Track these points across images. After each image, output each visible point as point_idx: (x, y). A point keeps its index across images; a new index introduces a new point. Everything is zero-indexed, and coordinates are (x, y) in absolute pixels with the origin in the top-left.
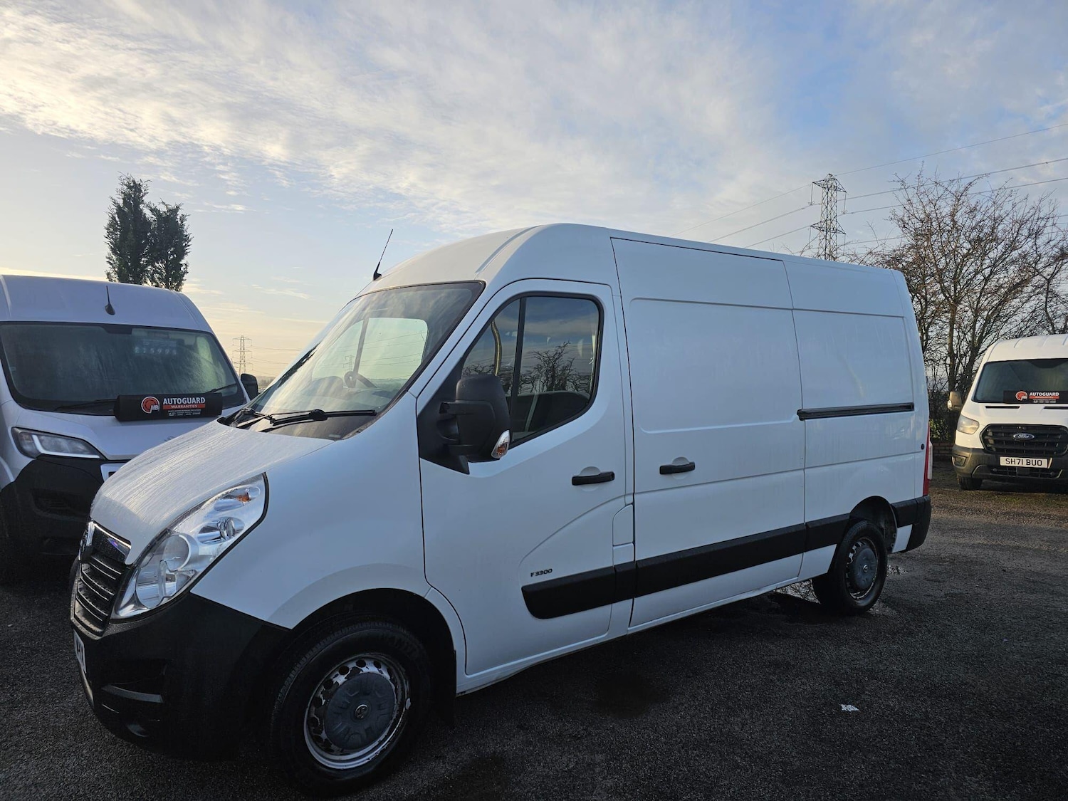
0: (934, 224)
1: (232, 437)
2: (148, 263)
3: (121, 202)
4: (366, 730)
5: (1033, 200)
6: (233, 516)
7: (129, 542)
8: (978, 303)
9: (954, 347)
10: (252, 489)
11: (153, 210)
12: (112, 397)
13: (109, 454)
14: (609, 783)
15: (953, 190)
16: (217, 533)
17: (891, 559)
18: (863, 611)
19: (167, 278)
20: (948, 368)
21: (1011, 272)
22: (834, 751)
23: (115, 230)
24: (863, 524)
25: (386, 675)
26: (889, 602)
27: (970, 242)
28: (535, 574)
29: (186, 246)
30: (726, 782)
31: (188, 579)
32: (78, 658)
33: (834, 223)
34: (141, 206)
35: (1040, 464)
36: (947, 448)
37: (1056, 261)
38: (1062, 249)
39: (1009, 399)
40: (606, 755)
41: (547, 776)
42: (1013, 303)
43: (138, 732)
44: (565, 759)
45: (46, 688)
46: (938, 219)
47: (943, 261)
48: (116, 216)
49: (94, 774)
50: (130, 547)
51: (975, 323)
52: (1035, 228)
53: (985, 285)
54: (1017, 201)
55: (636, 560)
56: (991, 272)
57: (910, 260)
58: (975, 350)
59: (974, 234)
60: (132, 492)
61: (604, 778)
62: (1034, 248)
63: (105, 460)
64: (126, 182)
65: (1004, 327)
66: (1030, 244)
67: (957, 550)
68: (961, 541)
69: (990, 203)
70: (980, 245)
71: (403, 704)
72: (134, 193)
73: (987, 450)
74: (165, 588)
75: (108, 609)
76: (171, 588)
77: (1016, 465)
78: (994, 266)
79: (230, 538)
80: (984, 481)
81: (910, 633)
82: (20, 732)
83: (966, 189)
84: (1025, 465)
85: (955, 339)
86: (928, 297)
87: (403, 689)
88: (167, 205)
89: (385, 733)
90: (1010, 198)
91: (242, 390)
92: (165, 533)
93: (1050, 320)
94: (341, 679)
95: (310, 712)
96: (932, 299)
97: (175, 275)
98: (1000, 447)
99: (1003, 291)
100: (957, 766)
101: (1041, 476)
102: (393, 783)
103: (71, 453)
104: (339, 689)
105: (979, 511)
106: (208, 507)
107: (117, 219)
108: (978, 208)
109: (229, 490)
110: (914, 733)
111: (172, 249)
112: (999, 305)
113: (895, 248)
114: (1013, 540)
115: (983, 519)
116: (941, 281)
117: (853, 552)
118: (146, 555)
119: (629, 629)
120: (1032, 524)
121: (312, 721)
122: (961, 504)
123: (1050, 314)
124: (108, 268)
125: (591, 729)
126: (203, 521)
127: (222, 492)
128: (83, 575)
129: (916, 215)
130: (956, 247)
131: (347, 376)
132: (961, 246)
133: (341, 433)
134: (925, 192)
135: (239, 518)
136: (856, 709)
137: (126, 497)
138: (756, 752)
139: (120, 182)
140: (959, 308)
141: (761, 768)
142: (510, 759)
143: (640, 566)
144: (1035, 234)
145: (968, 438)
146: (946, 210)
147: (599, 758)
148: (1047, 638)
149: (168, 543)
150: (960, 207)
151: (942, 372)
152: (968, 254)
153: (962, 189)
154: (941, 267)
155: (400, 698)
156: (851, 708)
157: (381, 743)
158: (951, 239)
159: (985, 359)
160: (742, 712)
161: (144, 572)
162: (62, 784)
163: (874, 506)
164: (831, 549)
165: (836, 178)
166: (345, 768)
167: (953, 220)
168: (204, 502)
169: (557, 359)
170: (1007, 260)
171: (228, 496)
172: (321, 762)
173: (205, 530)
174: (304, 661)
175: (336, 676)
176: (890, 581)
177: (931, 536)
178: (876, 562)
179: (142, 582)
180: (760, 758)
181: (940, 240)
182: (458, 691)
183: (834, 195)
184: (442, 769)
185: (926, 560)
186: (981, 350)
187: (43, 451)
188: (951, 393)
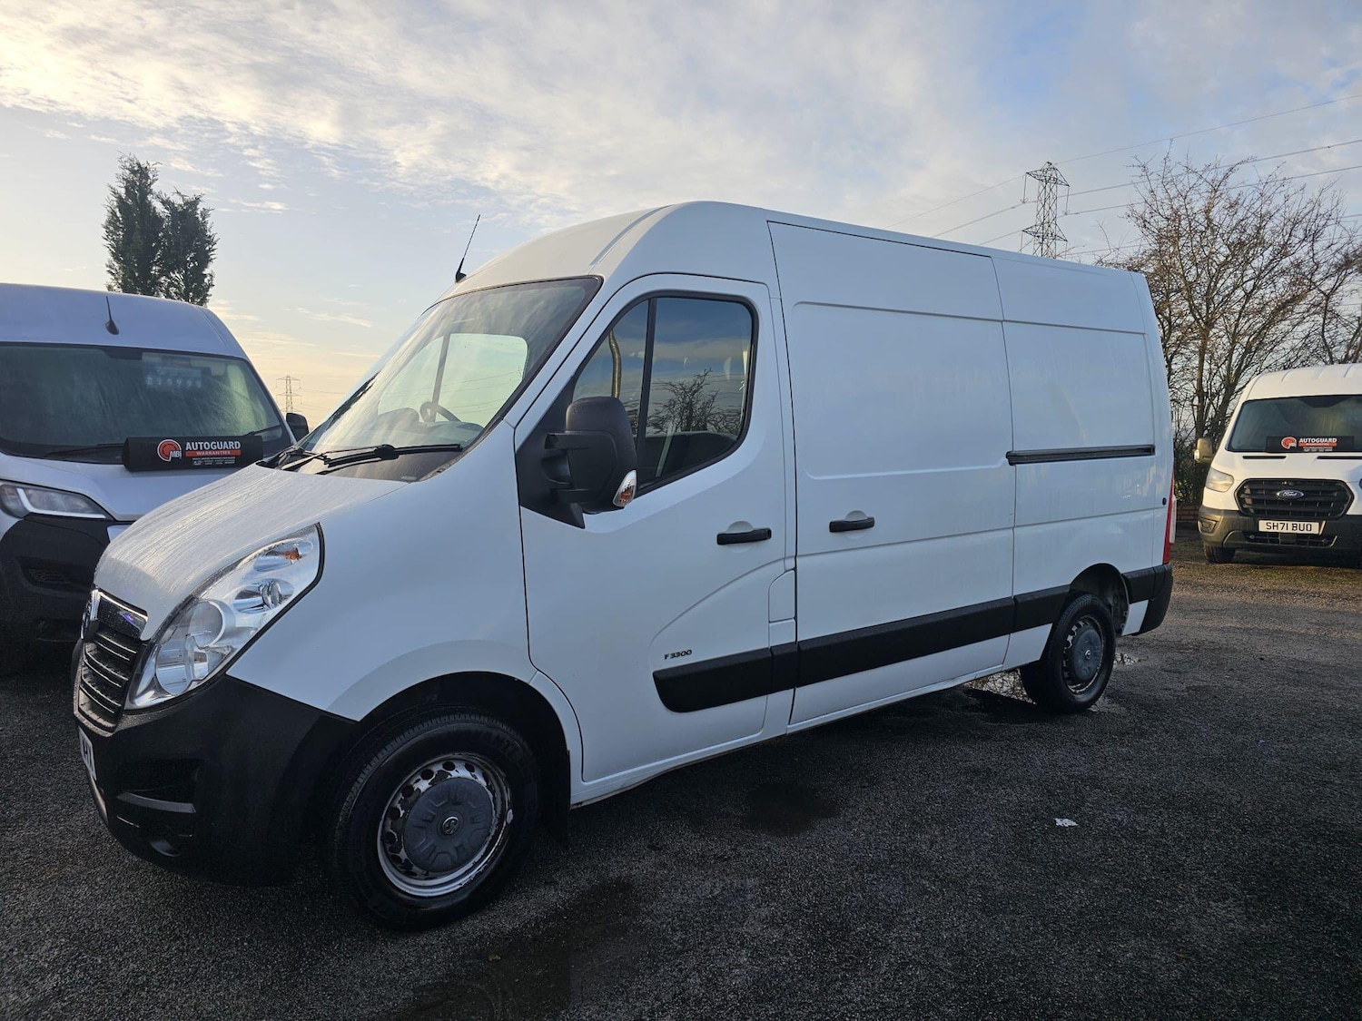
0: (1183, 222)
1: (274, 482)
2: (162, 273)
3: (122, 191)
4: (457, 849)
5: (1312, 193)
6: (278, 578)
7: (144, 612)
8: (1237, 326)
9: (1204, 383)
10: (302, 544)
11: (165, 203)
12: (121, 440)
13: (118, 513)
14: (764, 912)
15: (1210, 178)
16: (258, 599)
17: (1120, 646)
18: (1083, 709)
19: (187, 292)
20: (1196, 411)
21: (1280, 285)
22: (1047, 874)
23: (117, 228)
24: (1087, 599)
25: (481, 780)
26: (1115, 697)
27: (1229, 246)
28: (670, 656)
29: (209, 250)
30: (911, 910)
31: (223, 657)
32: (86, 762)
33: (1053, 226)
34: (149, 197)
35: (1309, 529)
36: (1192, 512)
37: (1338, 270)
38: (1346, 256)
39: (1273, 447)
40: (761, 880)
41: (686, 905)
42: (1281, 326)
43: (167, 852)
44: (708, 884)
45: (47, 804)
46: (1188, 216)
47: (1193, 271)
48: (117, 210)
49: (112, 905)
50: (146, 618)
51: (1231, 352)
52: (1313, 227)
53: (1246, 303)
54: (1291, 192)
55: (799, 640)
56: (1255, 286)
57: (1152, 270)
58: (1230, 388)
59: (1234, 236)
60: (146, 551)
61: (759, 906)
62: (1311, 254)
63: (113, 521)
64: (128, 165)
65: (1268, 358)
66: (1306, 249)
67: (1203, 635)
68: (1209, 624)
69: (1257, 195)
70: (1242, 249)
71: (503, 816)
72: (139, 181)
73: (1243, 512)
74: (193, 671)
75: (121, 698)
76: (201, 670)
77: (1279, 531)
78: (1258, 277)
79: (276, 605)
80: (1237, 552)
81: (1142, 734)
82: (16, 857)
83: (1226, 176)
84: (1290, 531)
85: (1205, 373)
86: (1173, 319)
87: (503, 799)
88: (183, 196)
89: (481, 853)
90: (1282, 189)
91: (288, 433)
92: (190, 601)
93: (1327, 348)
94: (423, 785)
95: (384, 825)
96: (1178, 322)
97: (197, 288)
98: (1260, 508)
99: (1268, 310)
100: (1200, 891)
101: (1311, 543)
102: (492, 914)
103: (68, 511)
104: (421, 799)
105: (1231, 588)
106: (246, 567)
107: (118, 214)
108: (1240, 202)
109: (273, 545)
110: (1146, 852)
111: (192, 255)
112: (1263, 328)
113: (1132, 255)
114: (1274, 622)
115: (1235, 598)
116: (1190, 299)
117: (1072, 634)
118: (167, 628)
119: (789, 726)
120: (1298, 603)
121: (387, 837)
122: (1208, 580)
123: (1328, 340)
124: (109, 279)
125: (741, 849)
126: (241, 584)
127: (263, 547)
128: (88, 657)
129: (1161, 211)
130: (1211, 253)
131: (424, 408)
132: (1217, 252)
133: (419, 474)
134: (1172, 181)
135: (286, 580)
136: (1074, 824)
137: (139, 556)
138: (948, 875)
139: (120, 164)
140: (1211, 333)
141: (954, 894)
142: (639, 885)
143: (803, 648)
144: (1312, 236)
145: (1219, 497)
146: (1198, 204)
147: (751, 882)
148: (1314, 738)
149: (196, 611)
150: (1217, 200)
151: (1188, 417)
152: (1225, 263)
153: (1220, 177)
154: (1190, 279)
155: (499, 810)
156: (1067, 823)
157: (476, 865)
158: (1204, 243)
159: (1243, 398)
160: (931, 828)
161: (166, 650)
162: (71, 918)
163: (1101, 575)
164: (1046, 629)
165: (1056, 167)
166: (431, 895)
167: (1207, 218)
168: (241, 560)
169: (695, 392)
170: (1276, 269)
171: (271, 552)
172: (399, 887)
173: (243, 595)
174: (375, 762)
175: (417, 781)
176: (1117, 672)
177: (1169, 619)
178: (1101, 647)
179: (163, 662)
180: (954, 882)
181: (1189, 245)
182: (573, 801)
183: (1054, 190)
184: (553, 896)
185: (1163, 646)
186: (1238, 387)
187: (32, 509)
188: (1199, 441)
